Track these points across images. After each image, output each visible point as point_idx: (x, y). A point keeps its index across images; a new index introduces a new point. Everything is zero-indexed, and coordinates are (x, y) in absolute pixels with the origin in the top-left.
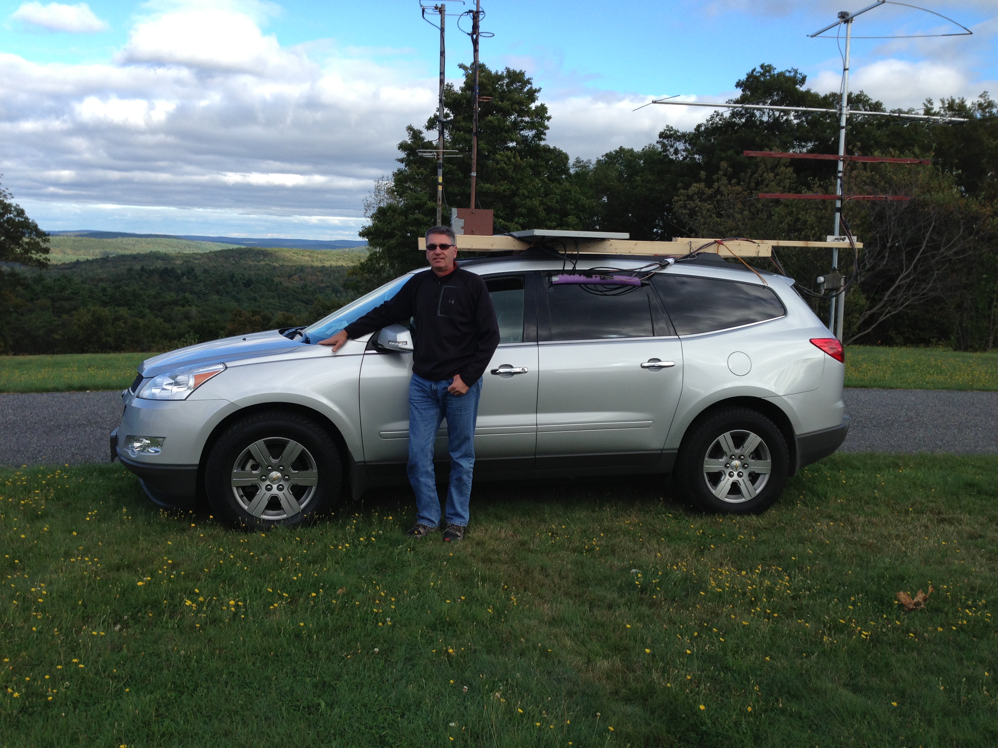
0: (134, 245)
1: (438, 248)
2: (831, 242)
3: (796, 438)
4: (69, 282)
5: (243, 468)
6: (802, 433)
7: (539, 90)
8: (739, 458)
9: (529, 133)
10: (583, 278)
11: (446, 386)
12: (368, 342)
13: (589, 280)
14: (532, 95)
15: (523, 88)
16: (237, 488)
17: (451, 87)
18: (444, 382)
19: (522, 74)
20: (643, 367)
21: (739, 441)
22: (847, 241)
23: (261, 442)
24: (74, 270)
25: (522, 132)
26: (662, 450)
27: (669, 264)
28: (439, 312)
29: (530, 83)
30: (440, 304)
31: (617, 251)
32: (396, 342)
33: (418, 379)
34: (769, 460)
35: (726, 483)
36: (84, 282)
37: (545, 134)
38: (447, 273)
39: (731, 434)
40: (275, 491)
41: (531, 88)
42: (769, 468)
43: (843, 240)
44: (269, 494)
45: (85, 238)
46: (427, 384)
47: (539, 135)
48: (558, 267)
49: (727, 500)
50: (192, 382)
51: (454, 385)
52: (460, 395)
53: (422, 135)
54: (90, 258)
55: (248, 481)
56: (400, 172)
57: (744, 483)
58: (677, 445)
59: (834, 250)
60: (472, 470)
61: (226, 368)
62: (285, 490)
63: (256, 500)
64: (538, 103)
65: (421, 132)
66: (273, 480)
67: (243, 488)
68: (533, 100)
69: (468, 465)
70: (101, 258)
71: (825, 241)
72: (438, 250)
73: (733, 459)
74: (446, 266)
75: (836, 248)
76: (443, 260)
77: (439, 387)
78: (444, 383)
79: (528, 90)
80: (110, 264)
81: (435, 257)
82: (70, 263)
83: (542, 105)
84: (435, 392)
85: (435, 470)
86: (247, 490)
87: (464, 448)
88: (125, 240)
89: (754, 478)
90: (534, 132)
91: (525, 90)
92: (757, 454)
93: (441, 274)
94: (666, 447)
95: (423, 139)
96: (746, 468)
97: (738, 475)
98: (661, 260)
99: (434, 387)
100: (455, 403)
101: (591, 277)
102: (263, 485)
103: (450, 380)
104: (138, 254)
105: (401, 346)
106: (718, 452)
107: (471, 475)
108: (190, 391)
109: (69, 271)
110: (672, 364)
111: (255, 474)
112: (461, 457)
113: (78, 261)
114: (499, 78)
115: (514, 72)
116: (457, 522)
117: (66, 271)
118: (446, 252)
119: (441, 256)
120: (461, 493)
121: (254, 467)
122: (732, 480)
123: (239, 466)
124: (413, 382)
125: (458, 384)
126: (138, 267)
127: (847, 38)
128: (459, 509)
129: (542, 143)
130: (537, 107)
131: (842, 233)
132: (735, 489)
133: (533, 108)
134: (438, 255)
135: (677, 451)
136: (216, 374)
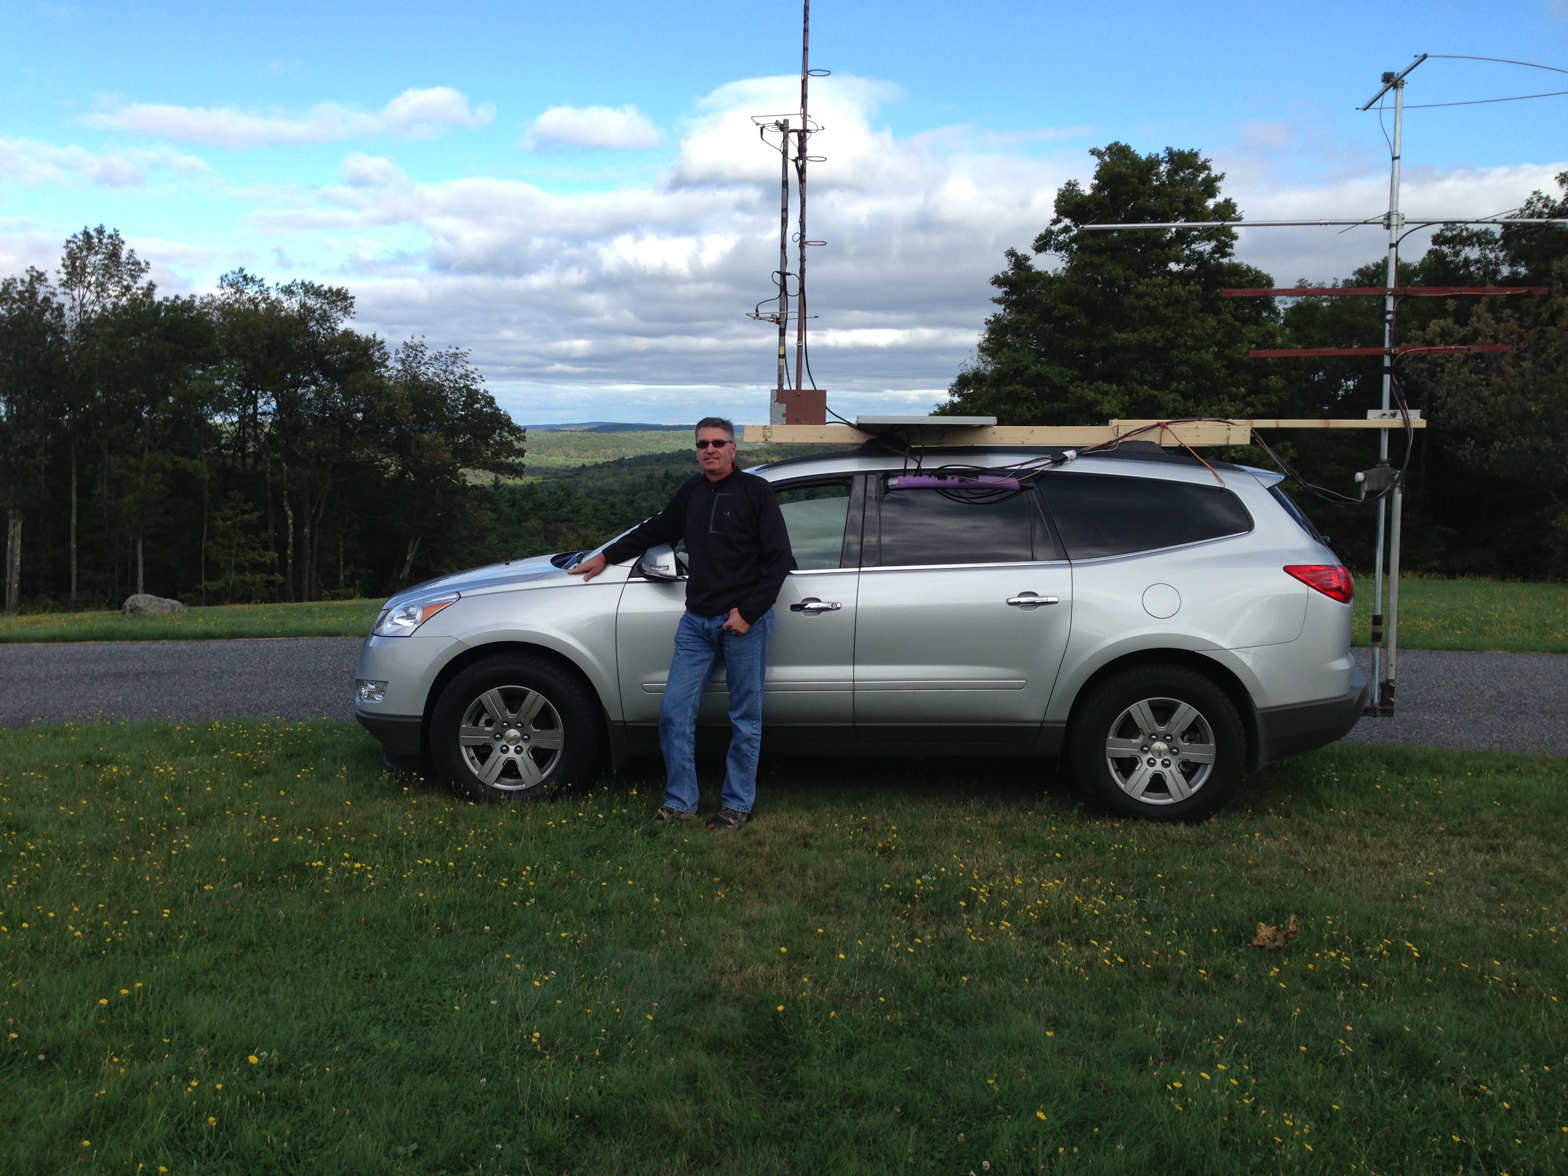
0: (658, 441)
1: (711, 445)
2: (1374, 419)
3: (1257, 713)
4: (568, 497)
5: (476, 723)
6: (1266, 705)
7: (1221, 178)
8: (1164, 740)
9: (1206, 247)
10: (933, 481)
11: (720, 623)
12: (633, 567)
13: (942, 482)
14: (1210, 187)
15: (1195, 177)
16: (467, 747)
17: (1074, 185)
18: (719, 617)
19: (1194, 155)
20: (1010, 604)
21: (1163, 713)
22: (1399, 416)
23: (495, 691)
24: (578, 478)
25: (1193, 246)
26: (1042, 722)
27: (1066, 458)
28: (711, 528)
29: (1209, 169)
30: (712, 518)
31: (1002, 441)
32: (656, 567)
33: (689, 615)
34: (1212, 745)
35: (1143, 774)
36: (588, 496)
37: (1231, 247)
38: (723, 477)
39: (1150, 703)
40: (511, 754)
41: (1209, 175)
42: (1212, 755)
43: (1394, 415)
44: (504, 757)
45: (594, 433)
46: (699, 620)
47: (1222, 249)
48: (896, 465)
49: (1143, 799)
50: (419, 616)
51: (731, 621)
52: (738, 634)
53: (1030, 262)
54: (600, 461)
55: (480, 739)
56: (997, 319)
57: (1173, 775)
58: (1065, 716)
59: (1383, 432)
60: (759, 738)
61: (460, 597)
62: (524, 754)
63: (489, 762)
64: (1220, 199)
65: (1027, 259)
66: (510, 740)
67: (476, 749)
68: (1212, 195)
69: (750, 730)
70: (614, 461)
71: (1365, 417)
72: (711, 448)
73: (1154, 740)
74: (720, 469)
75: (1385, 429)
76: (717, 461)
77: (711, 624)
78: (717, 621)
79: (1203, 179)
80: (625, 470)
81: (707, 456)
82: (574, 469)
83: (1227, 201)
84: (709, 631)
85: (696, 733)
86: (481, 751)
87: (745, 707)
88: (647, 434)
89: (1189, 770)
90: (1213, 243)
91: (1200, 179)
92: (1193, 732)
93: (713, 478)
94: (1048, 718)
95: (1030, 268)
96: (1175, 754)
97: (1163, 763)
98: (1057, 454)
99: (707, 624)
100: (732, 645)
101: (946, 479)
102: (497, 746)
103: (726, 616)
104: (663, 454)
105: (661, 571)
106: (1129, 729)
107: (758, 745)
108: (416, 626)
109: (571, 480)
110: (1056, 599)
111: (488, 732)
112: (741, 718)
113: (583, 465)
114: (1153, 163)
115: (1181, 154)
116: (733, 805)
117: (567, 480)
118: (721, 450)
119: (715, 456)
120: (742, 768)
121: (489, 723)
122: (1151, 770)
123: (469, 719)
124: (685, 619)
125: (735, 619)
126: (660, 472)
127: (1396, 108)
128: (737, 789)
129: (1225, 261)
130: (1217, 206)
131: (1393, 405)
132: (1157, 784)
133: (1212, 207)
134: (710, 454)
135: (1064, 725)
136: (448, 604)
